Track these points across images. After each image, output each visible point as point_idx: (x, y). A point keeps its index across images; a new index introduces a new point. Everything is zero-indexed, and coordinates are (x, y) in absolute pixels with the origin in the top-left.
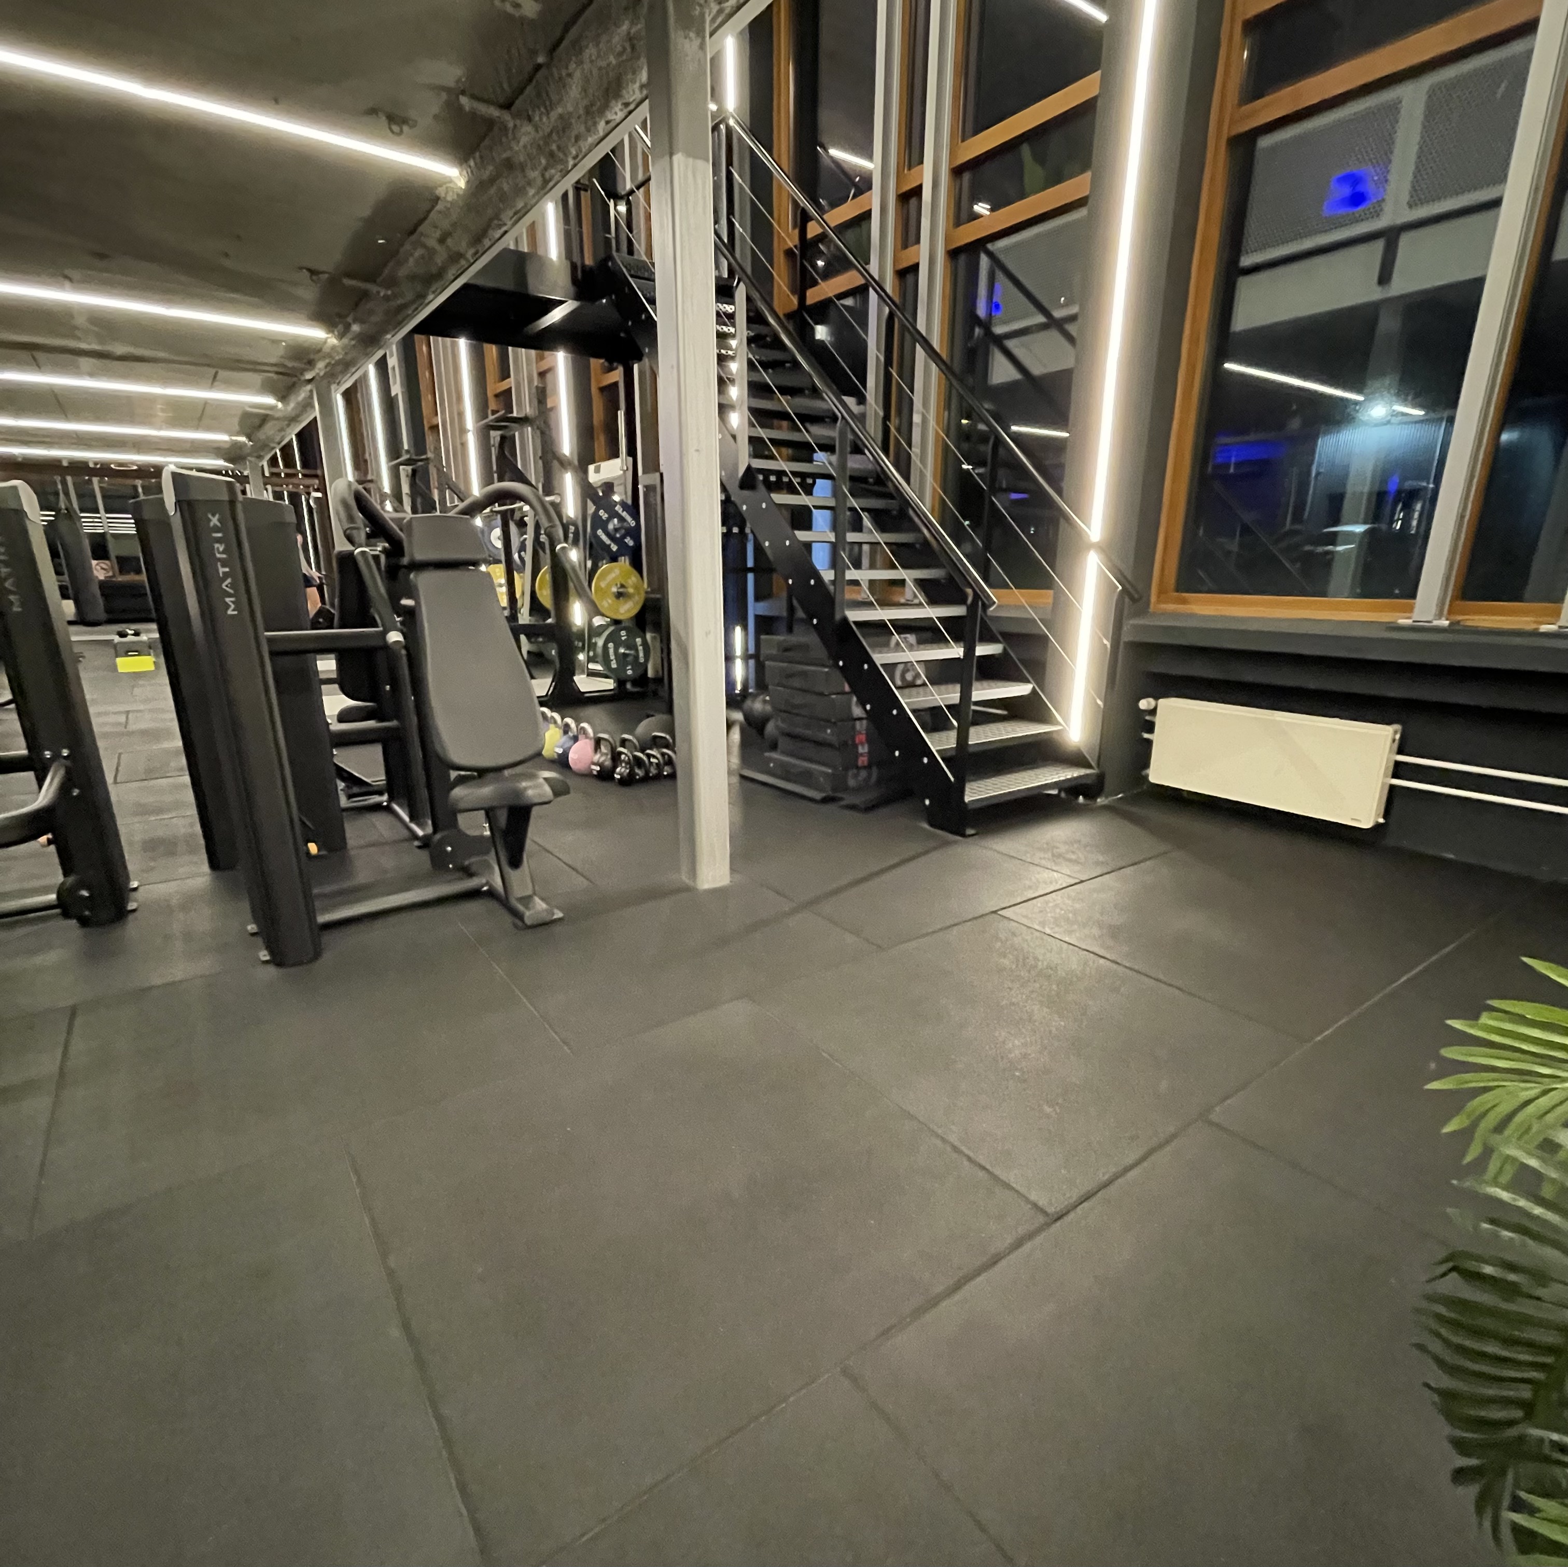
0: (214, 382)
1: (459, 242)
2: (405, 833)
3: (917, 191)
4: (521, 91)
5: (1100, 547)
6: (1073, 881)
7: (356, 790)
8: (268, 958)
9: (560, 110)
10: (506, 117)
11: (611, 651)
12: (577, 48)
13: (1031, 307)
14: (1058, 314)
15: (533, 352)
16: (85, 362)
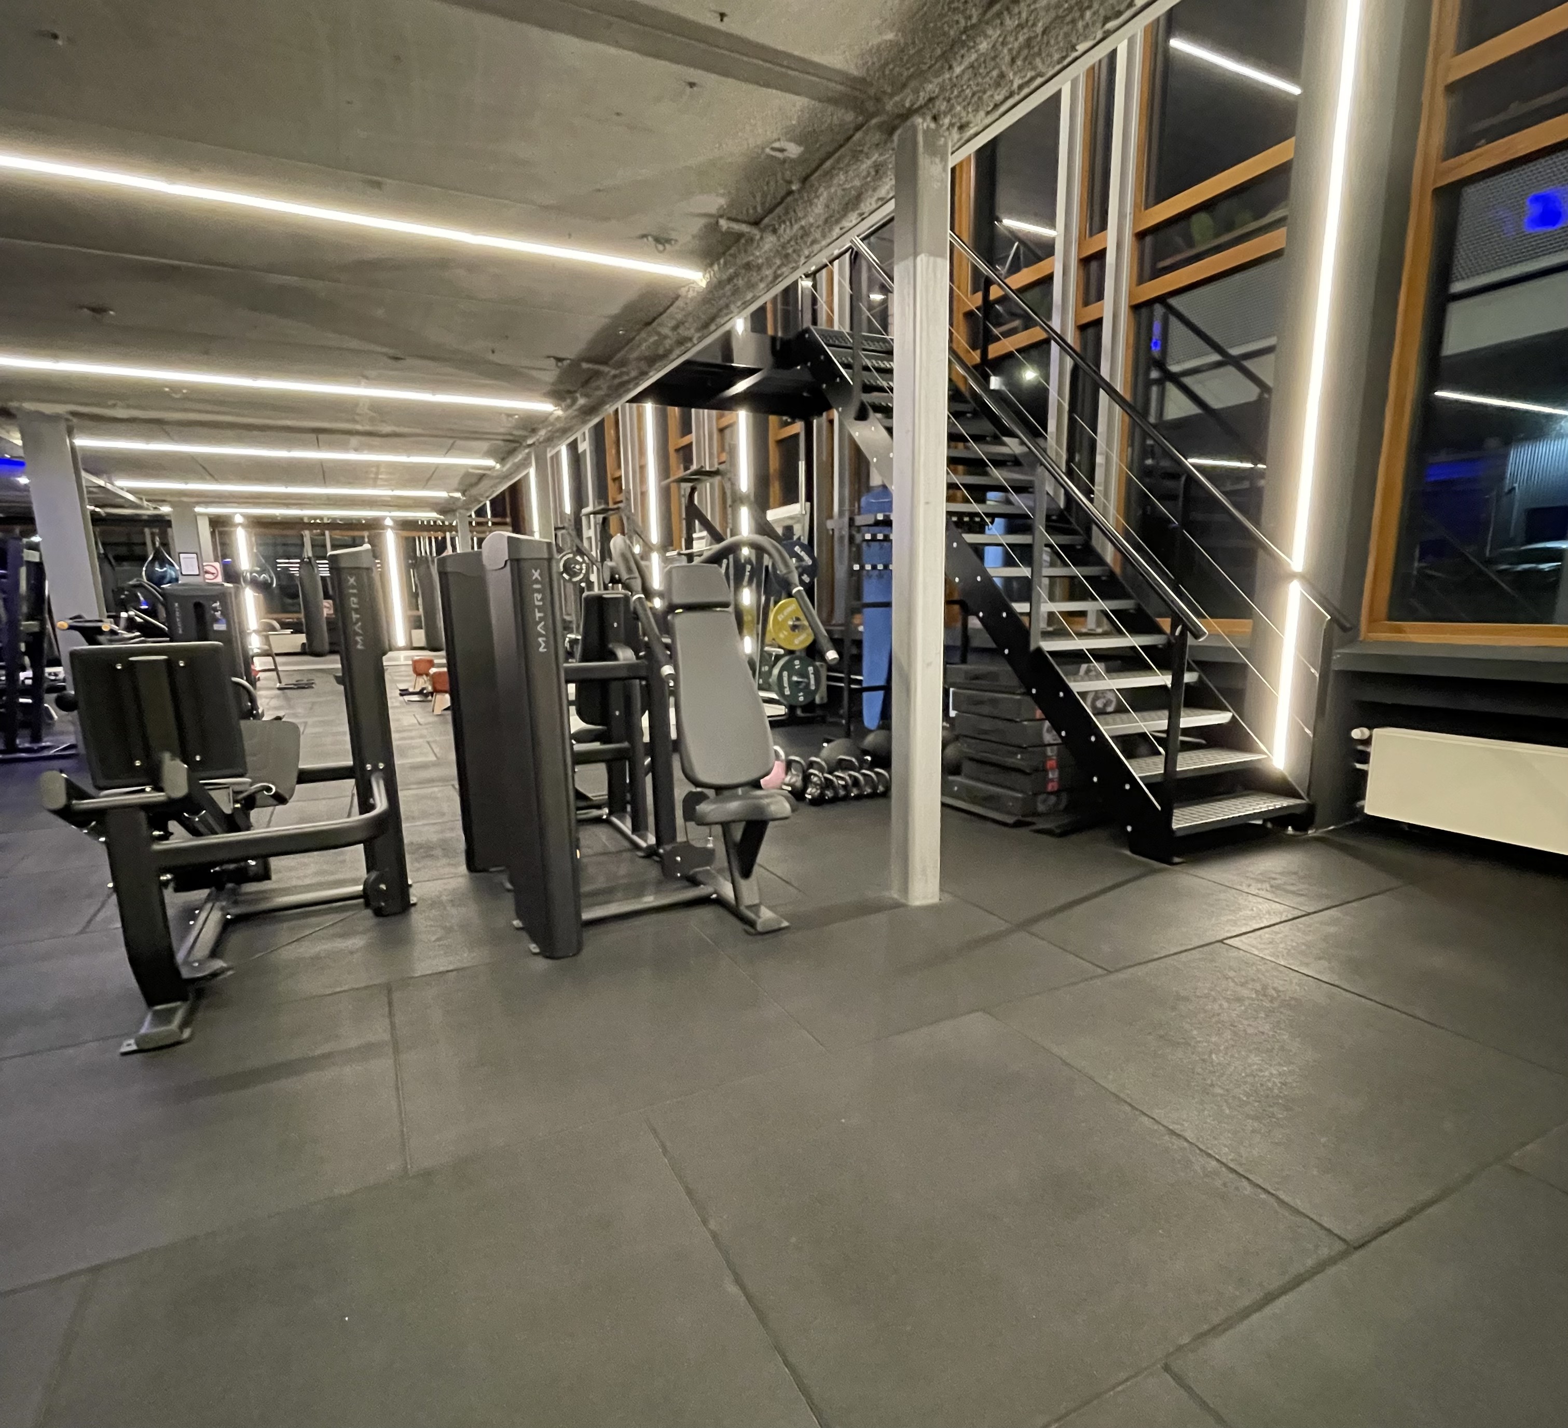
0: (449, 450)
1: (689, 330)
2: (626, 844)
3: (1100, 255)
4: (771, 211)
5: (1302, 577)
6: (1300, 913)
7: (582, 804)
8: (537, 950)
9: (803, 223)
10: (755, 232)
11: (785, 679)
12: (829, 174)
13: (1208, 348)
14: (1235, 352)
15: (714, 412)
16: (354, 441)
